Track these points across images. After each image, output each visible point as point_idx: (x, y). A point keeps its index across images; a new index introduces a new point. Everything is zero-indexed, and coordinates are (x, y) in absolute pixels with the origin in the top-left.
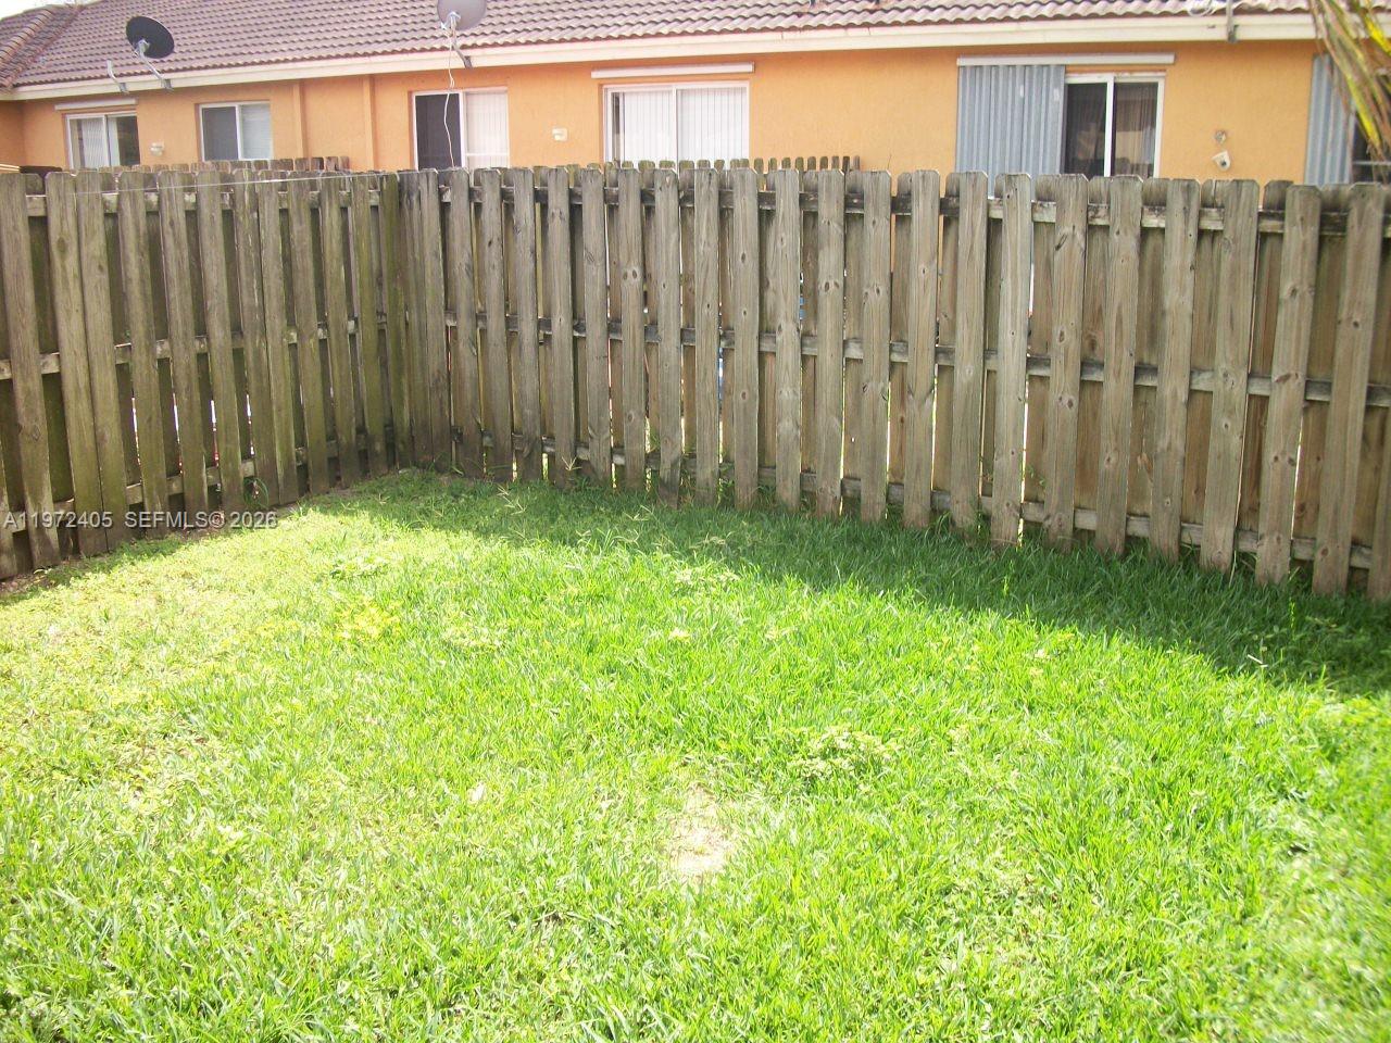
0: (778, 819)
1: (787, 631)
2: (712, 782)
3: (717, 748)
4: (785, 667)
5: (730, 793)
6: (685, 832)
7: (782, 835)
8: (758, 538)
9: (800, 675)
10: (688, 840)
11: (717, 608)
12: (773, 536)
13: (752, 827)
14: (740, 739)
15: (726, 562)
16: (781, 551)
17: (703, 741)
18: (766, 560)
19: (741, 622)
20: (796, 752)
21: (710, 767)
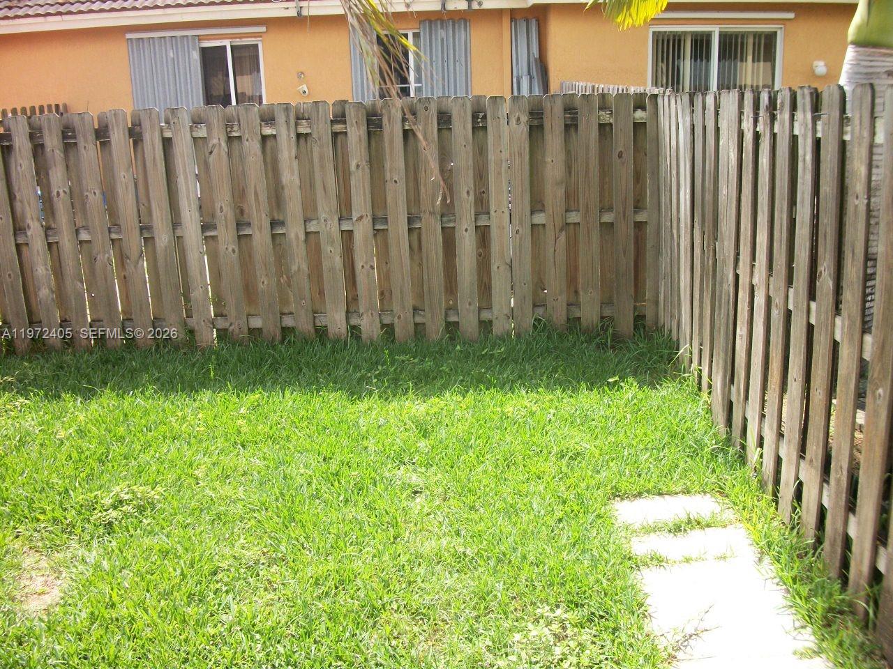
0: (92, 557)
1: (71, 430)
2: (40, 544)
3: (38, 520)
4: (75, 455)
5: (55, 548)
6: (28, 583)
7: (97, 566)
8: (38, 372)
9: (86, 458)
10: (31, 587)
11: (18, 425)
12: (48, 368)
13: (75, 566)
14: (53, 510)
15: (18, 392)
16: (56, 378)
17: (27, 518)
18: (47, 386)
19: (37, 432)
20: (94, 509)
21: (36, 534)
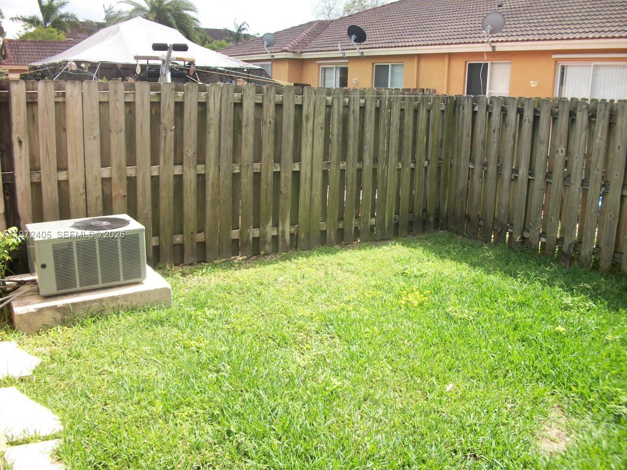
0: (597, 433)
1: (617, 337)
2: (566, 406)
3: (571, 390)
4: (613, 355)
5: (574, 414)
6: (547, 428)
7: (598, 442)
8: (609, 288)
9: (620, 361)
10: (549, 433)
11: (582, 319)
12: (617, 288)
13: (582, 434)
14: (583, 388)
15: (590, 297)
16: (620, 295)
17: (564, 385)
18: (611, 299)
19: (593, 329)
20: (612, 400)
21: (566, 398)
